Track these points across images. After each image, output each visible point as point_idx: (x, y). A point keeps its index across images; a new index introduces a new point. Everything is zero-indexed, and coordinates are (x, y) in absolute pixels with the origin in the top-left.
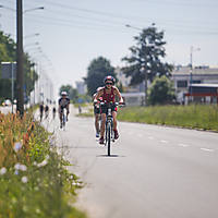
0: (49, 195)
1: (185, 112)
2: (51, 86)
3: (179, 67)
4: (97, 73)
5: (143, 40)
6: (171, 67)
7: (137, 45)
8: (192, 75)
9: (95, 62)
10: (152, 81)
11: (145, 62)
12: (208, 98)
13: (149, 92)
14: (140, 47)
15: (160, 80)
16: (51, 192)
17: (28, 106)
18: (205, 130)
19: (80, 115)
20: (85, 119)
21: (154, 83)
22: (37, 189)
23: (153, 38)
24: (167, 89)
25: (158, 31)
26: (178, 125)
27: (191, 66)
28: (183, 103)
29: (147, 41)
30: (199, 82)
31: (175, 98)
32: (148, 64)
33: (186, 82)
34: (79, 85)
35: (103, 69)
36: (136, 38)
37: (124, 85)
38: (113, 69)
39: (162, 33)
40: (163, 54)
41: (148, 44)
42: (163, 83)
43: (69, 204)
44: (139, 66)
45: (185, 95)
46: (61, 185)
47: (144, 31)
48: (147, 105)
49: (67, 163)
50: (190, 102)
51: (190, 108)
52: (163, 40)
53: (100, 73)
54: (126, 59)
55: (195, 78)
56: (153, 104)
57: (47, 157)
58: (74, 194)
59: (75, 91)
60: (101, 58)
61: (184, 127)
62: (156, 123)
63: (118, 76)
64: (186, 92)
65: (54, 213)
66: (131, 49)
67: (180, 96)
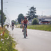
0: (9, 46)
3: (39, 16)
5: (31, 10)
6: (37, 16)
8: (42, 18)
9: (20, 15)
10: (33, 19)
12: (46, 23)
13: (32, 22)
14: (30, 11)
15: (35, 19)
16: (10, 45)
17: (4, 25)
18: (45, 31)
19: (16, 27)
20: (17, 28)
21: (34, 20)
22: (6, 44)
23: (33, 9)
25: (34, 8)
26: (39, 30)
27: (42, 16)
28: (40, 24)
29: (32, 10)
30: (44, 19)
31: (38, 23)
32: (32, 15)
34: (16, 20)
36: (29, 9)
38: (24, 16)
39: (35, 8)
40: (36, 13)
41: (32, 11)
42: (36, 20)
43: (14, 48)
44: (30, 16)
45: (41, 23)
46: (12, 44)
47: (31, 8)
48: (32, 25)
49: (13, 39)
50: (42, 24)
51: (42, 26)
53: (21, 17)
54: (27, 14)
56: (33, 25)
57: (9, 37)
58: (15, 46)
59: (15, 22)
60: (21, 14)
62: (34, 29)
64: (41, 22)
65: (10, 50)
66: (28, 12)
67: (40, 23)
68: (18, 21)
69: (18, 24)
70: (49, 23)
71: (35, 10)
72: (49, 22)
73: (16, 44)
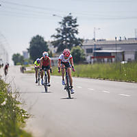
0: (7, 123)
1: (92, 68)
2: (7, 54)
3: (87, 40)
4: (36, 45)
5: (64, 24)
6: (82, 40)
7: (61, 27)
8: (95, 45)
11: (66, 38)
12: (106, 59)
14: (62, 28)
15: (76, 48)
16: (9, 121)
18: (104, 79)
20: (29, 74)
23: (71, 23)
24: (80, 54)
25: (73, 18)
26: (87, 77)
27: (94, 39)
28: (91, 63)
29: (67, 24)
30: (100, 49)
31: (85, 59)
32: (68, 39)
33: (92, 49)
34: (24, 53)
35: (40, 43)
36: (60, 23)
37: (53, 52)
38: (46, 43)
39: (76, 19)
40: (77, 32)
41: (67, 27)
42: (78, 51)
43: (21, 128)
44: (62, 40)
45: (91, 58)
46: (15, 116)
47: (65, 18)
49: (18, 103)
50: (94, 62)
51: (94, 66)
52: (76, 24)
54: (53, 36)
55: (97, 47)
57: (6, 99)
58: (24, 122)
59: (22, 57)
60: (38, 36)
61: (91, 78)
63: (49, 47)
64: (92, 56)
65: (11, 134)
66: (57, 30)
67: (88, 58)
68: (29, 54)
69: (31, 63)
70: (113, 59)
71: (76, 26)
72: (114, 57)
73: (27, 118)
